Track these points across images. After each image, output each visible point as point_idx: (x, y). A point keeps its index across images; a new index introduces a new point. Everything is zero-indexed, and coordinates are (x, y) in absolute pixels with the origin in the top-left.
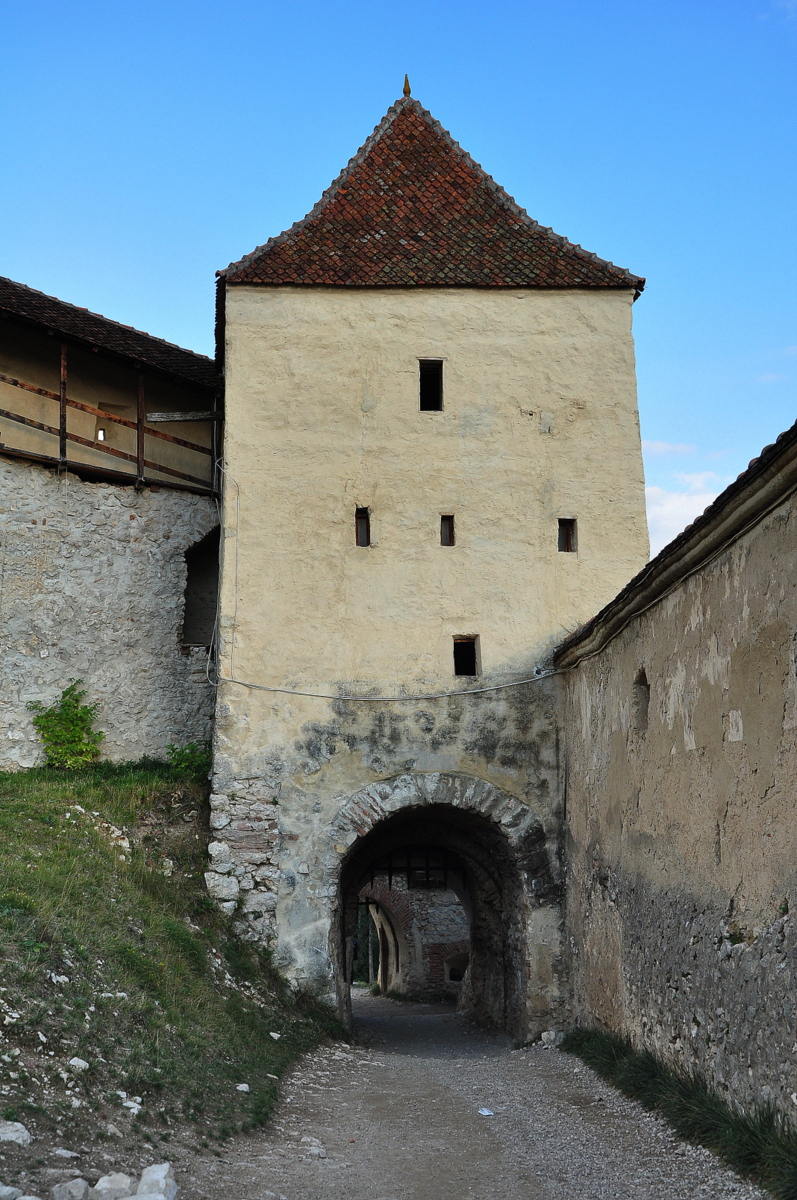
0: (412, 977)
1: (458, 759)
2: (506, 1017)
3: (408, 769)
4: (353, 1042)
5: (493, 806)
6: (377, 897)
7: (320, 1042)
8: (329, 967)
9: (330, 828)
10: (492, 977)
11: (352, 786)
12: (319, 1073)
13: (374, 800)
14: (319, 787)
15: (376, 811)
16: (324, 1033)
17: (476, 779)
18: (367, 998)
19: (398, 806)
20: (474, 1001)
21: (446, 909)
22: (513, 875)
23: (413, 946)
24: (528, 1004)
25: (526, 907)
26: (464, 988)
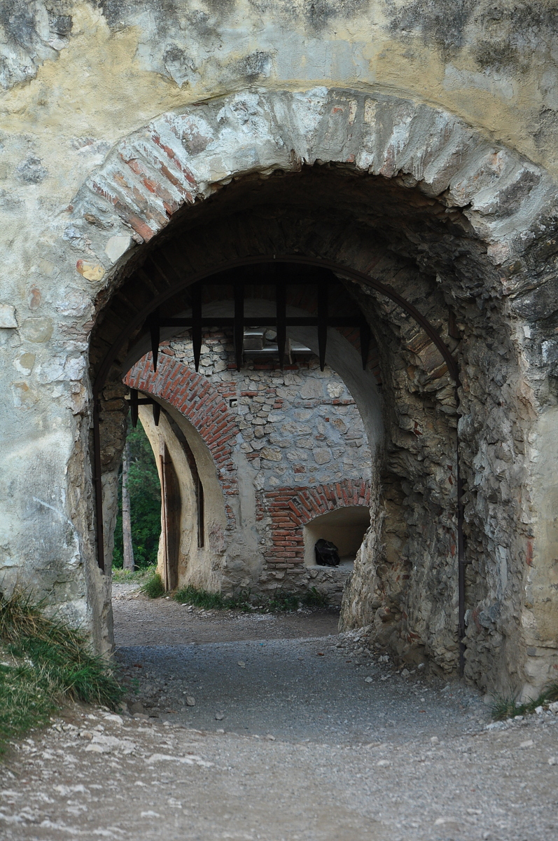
0: (233, 559)
1: (373, 53)
2: (464, 647)
3: (252, 78)
4: (124, 707)
5: (455, 168)
6: (156, 389)
7: (53, 711)
8: (70, 542)
9: (64, 220)
10: (427, 560)
11: (115, 118)
12: (62, 789)
13: (171, 155)
14: (34, 120)
15: (175, 182)
16: (62, 692)
17: (416, 102)
18: (135, 604)
19: (228, 169)
20: (384, 610)
21: (308, 414)
22: (490, 331)
23: (236, 494)
24: (527, 619)
25: (525, 403)
26: (357, 583)
